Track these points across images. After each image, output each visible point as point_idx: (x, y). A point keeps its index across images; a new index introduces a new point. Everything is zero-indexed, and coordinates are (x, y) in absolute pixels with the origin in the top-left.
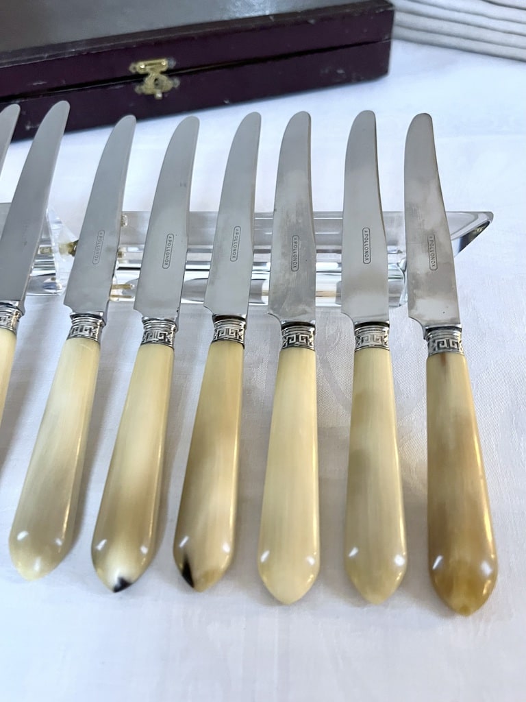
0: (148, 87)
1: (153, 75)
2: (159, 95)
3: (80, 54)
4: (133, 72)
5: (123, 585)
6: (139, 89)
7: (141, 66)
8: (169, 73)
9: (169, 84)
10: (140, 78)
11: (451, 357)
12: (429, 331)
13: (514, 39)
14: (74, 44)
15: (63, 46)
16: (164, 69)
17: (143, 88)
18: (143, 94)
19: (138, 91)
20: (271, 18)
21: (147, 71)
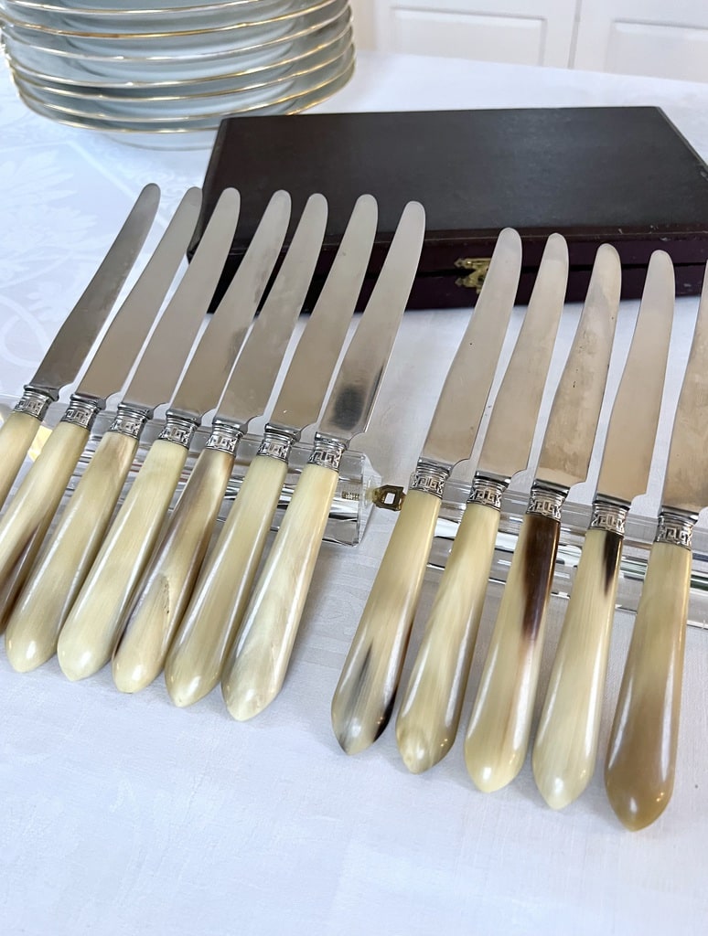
1: (479, 271)
4: (459, 266)
6: (459, 284)
7: (463, 262)
10: (466, 272)
17: (465, 280)
18: (463, 286)
19: (458, 282)
20: (620, 230)
21: (474, 267)
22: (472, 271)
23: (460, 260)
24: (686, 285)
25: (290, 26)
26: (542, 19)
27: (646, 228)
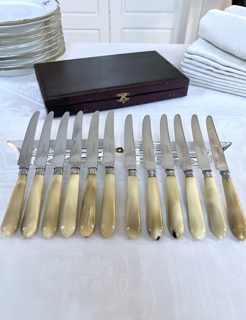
0: (121, 100)
1: (123, 97)
2: (124, 103)
3: (103, 92)
4: (117, 96)
5: (159, 238)
6: (118, 101)
7: (119, 95)
8: (127, 97)
9: (127, 99)
10: (119, 98)
11: (229, 179)
12: (222, 173)
13: (221, 87)
14: (101, 89)
15: (98, 90)
16: (126, 96)
17: (119, 100)
18: (119, 102)
19: (117, 101)
20: (156, 82)
21: (121, 96)
22: (121, 97)
23: (118, 95)
24: (174, 95)
25: (45, 37)
26: (98, 30)
27: (162, 81)
